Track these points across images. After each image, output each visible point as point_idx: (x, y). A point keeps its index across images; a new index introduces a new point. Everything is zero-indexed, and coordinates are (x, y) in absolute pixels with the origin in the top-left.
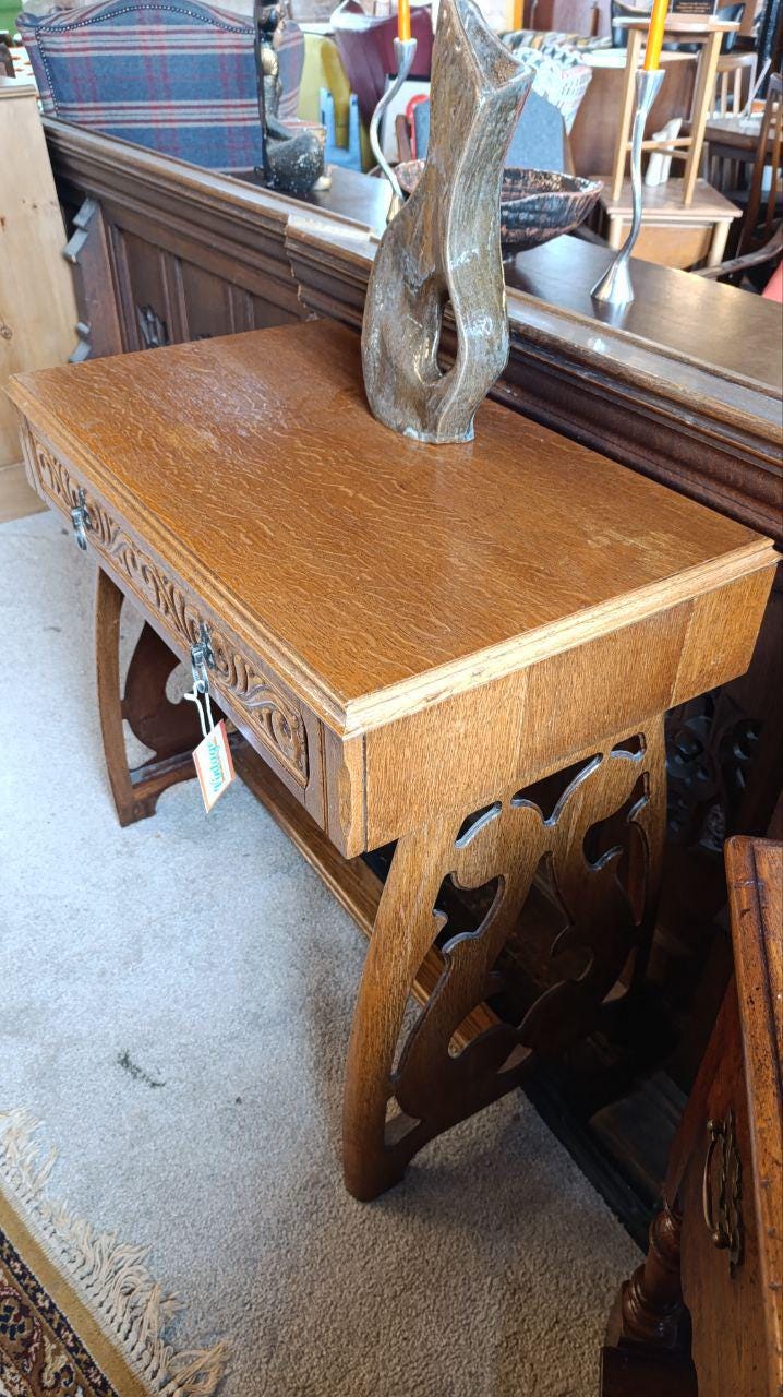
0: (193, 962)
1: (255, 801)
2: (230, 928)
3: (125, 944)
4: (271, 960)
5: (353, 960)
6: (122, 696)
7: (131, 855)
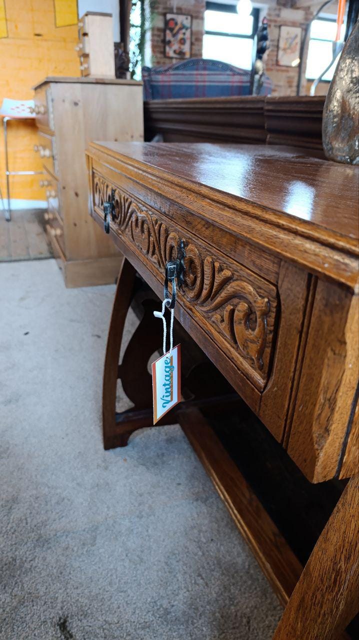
0: (129, 555)
1: (190, 450)
2: (159, 534)
3: (86, 530)
4: (184, 567)
5: (245, 582)
6: (120, 363)
7: (106, 468)
